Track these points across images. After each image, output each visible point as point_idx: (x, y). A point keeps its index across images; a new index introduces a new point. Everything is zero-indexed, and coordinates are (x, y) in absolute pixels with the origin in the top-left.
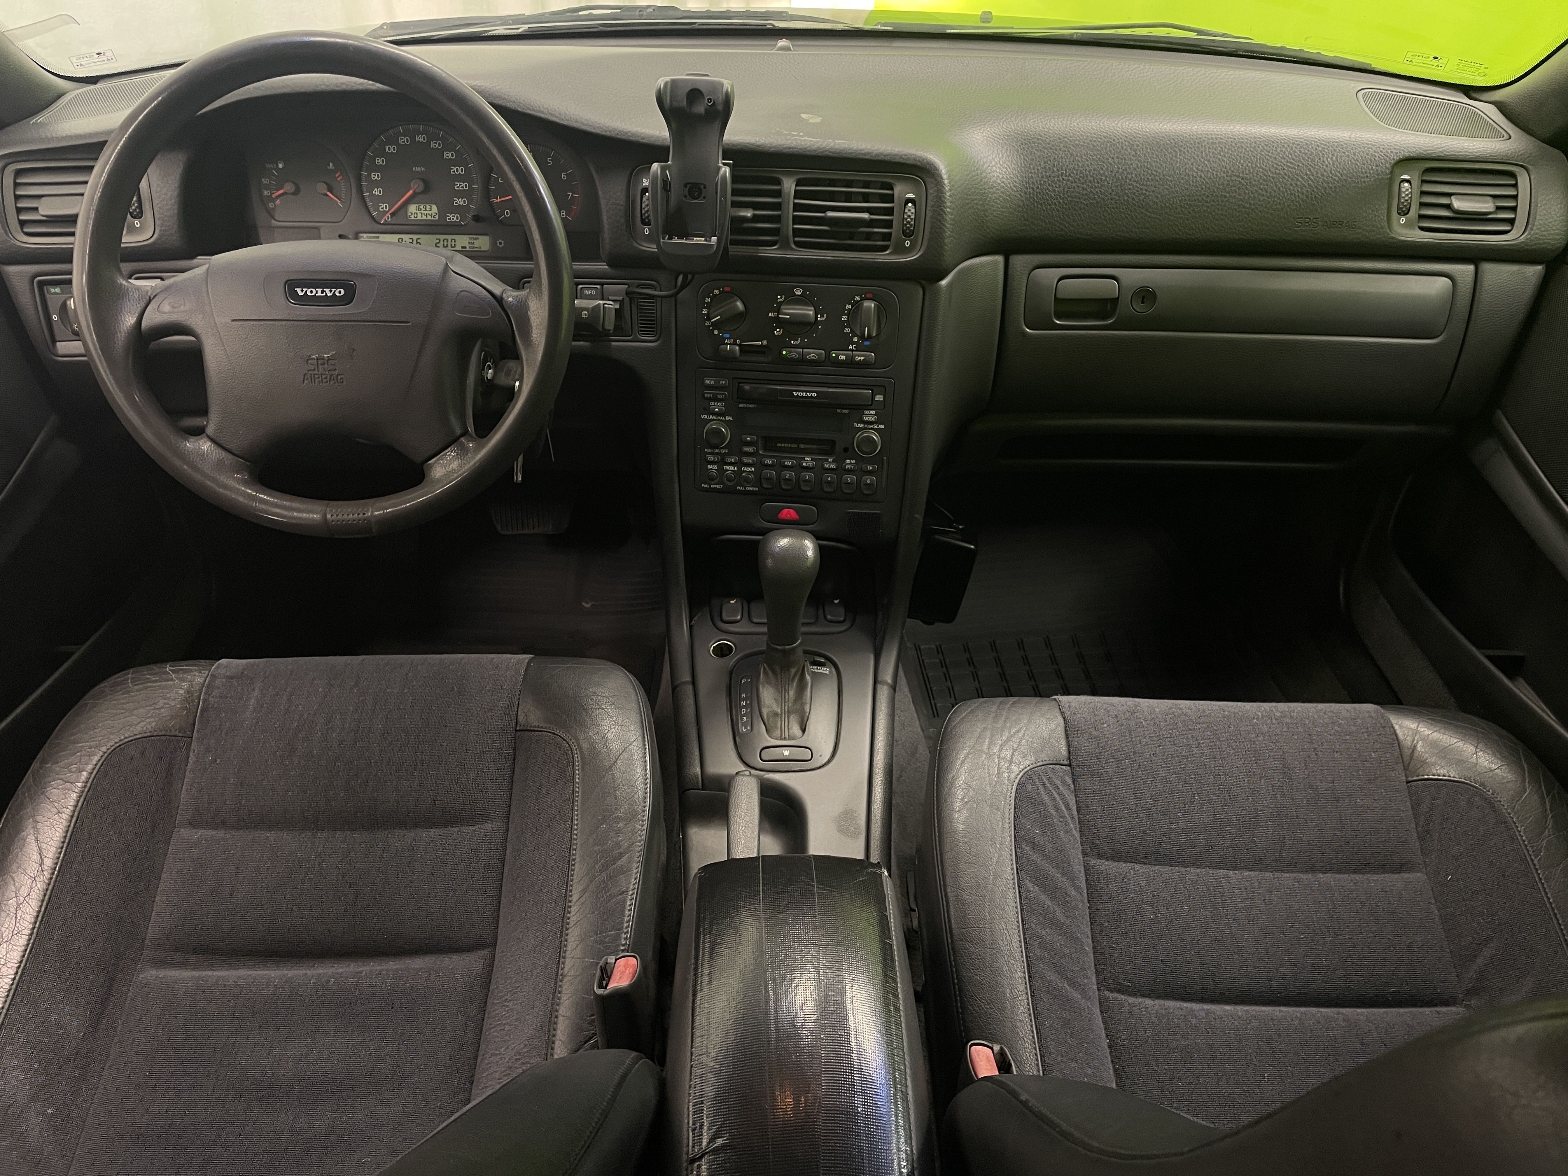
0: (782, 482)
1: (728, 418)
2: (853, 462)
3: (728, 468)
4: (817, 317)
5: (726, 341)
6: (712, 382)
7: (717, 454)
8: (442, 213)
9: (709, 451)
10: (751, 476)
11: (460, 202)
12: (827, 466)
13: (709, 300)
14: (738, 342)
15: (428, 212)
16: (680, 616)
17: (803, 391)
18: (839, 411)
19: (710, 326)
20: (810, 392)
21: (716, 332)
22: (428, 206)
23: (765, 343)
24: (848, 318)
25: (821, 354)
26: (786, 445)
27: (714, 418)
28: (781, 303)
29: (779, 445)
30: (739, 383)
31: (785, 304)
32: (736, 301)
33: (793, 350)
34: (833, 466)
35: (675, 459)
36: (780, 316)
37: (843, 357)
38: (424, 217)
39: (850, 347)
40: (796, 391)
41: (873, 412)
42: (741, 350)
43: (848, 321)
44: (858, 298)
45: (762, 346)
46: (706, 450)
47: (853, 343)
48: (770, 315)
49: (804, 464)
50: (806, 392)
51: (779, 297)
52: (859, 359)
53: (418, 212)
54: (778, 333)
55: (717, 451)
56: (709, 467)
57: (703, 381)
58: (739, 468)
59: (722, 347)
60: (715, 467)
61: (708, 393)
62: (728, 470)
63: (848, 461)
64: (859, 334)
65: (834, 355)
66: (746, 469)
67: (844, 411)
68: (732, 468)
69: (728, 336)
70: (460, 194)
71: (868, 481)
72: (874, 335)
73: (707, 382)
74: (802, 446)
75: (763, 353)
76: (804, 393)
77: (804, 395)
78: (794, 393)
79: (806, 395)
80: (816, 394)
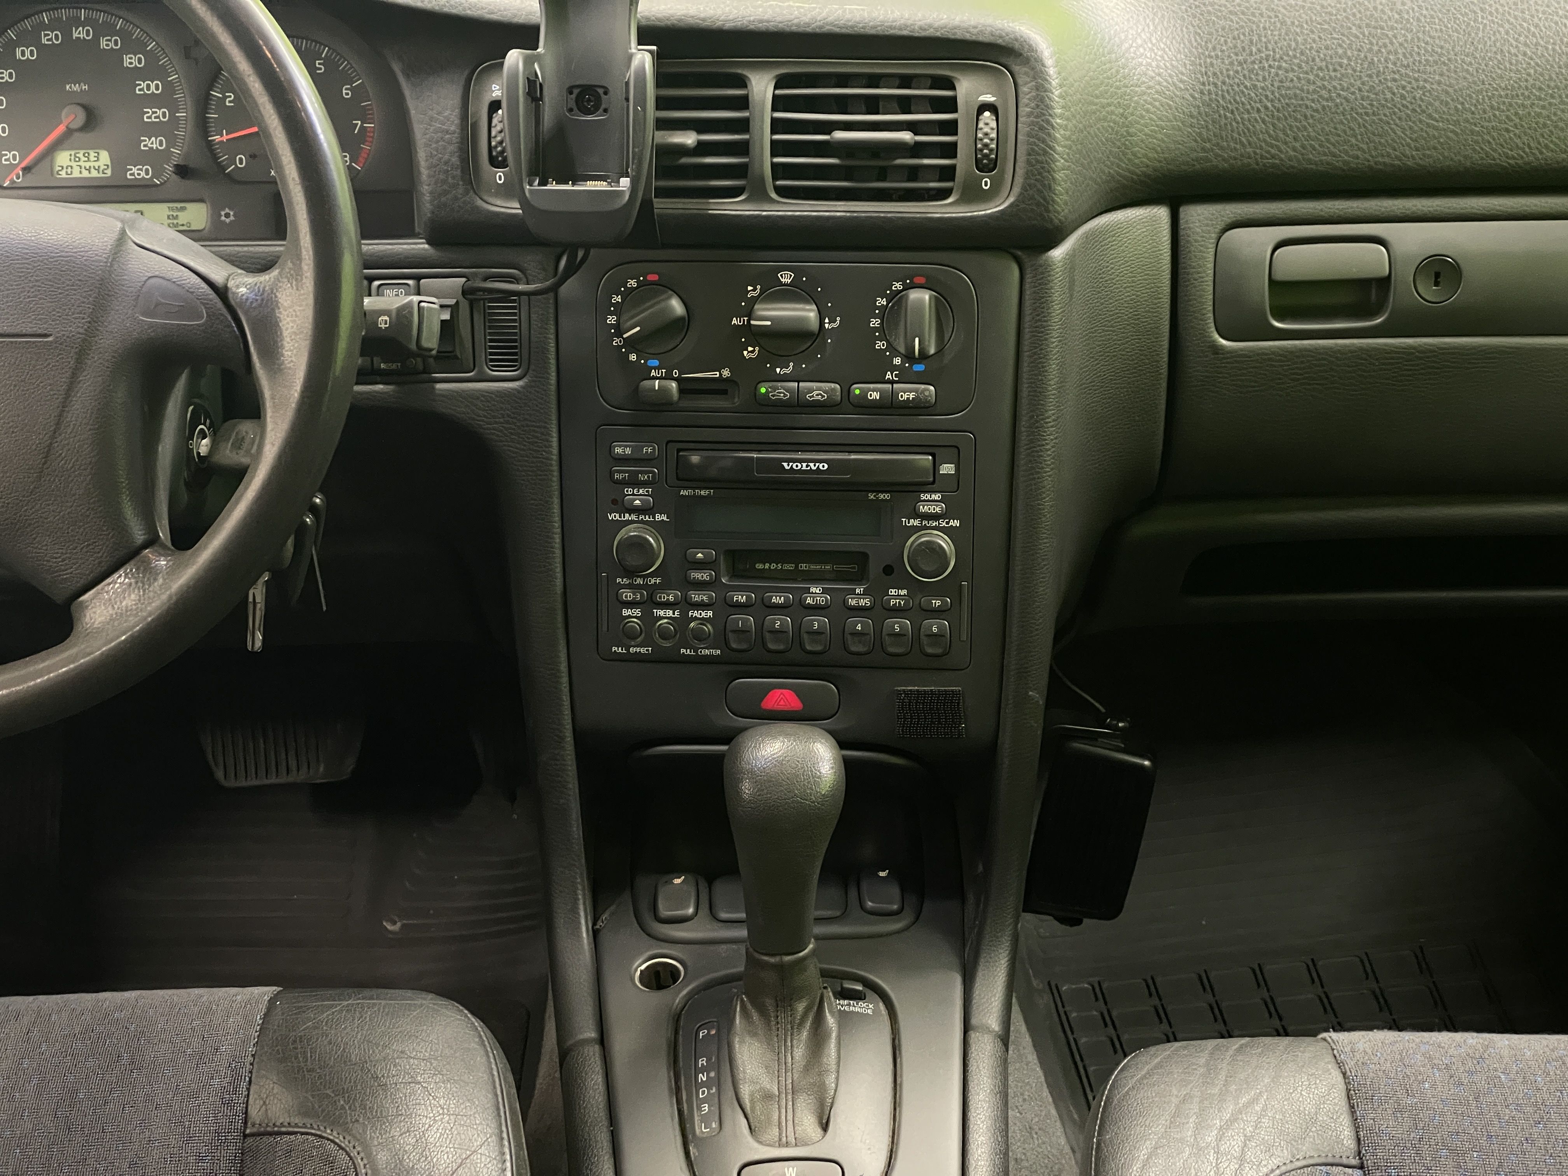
0: (767, 636)
1: (659, 517)
2: (904, 592)
3: (661, 613)
4: (822, 323)
5: (653, 373)
6: (628, 451)
7: (639, 587)
8: (119, 164)
9: (626, 581)
10: (708, 628)
11: (153, 143)
12: (852, 602)
13: (619, 299)
14: (676, 373)
15: (92, 164)
16: (575, 911)
17: (801, 461)
18: (871, 496)
19: (622, 347)
20: (815, 461)
21: (633, 357)
22: (92, 154)
23: (726, 373)
24: (882, 323)
25: (833, 390)
26: (773, 566)
27: (633, 517)
28: (755, 300)
29: (759, 566)
30: (679, 451)
31: (761, 302)
32: (669, 298)
33: (779, 384)
34: (865, 602)
35: (559, 599)
36: (753, 322)
37: (876, 396)
38: (85, 174)
39: (888, 376)
40: (788, 461)
41: (936, 497)
42: (681, 391)
43: (881, 328)
44: (898, 286)
45: (721, 379)
46: (619, 580)
47: (893, 368)
48: (734, 321)
49: (809, 601)
50: (808, 461)
51: (750, 288)
52: (905, 397)
53: (74, 164)
54: (752, 356)
55: (640, 581)
56: (626, 612)
57: (610, 449)
58: (684, 614)
59: (646, 383)
60: (637, 612)
61: (619, 472)
62: (661, 618)
63: (893, 592)
64: (902, 350)
65: (857, 392)
66: (696, 614)
67: (881, 496)
68: (670, 613)
69: (655, 363)
70: (153, 130)
71: (935, 629)
72: (932, 351)
73: (618, 450)
74: (803, 566)
75: (724, 392)
76: (804, 465)
77: (804, 468)
78: (785, 464)
79: (807, 466)
80: (826, 466)
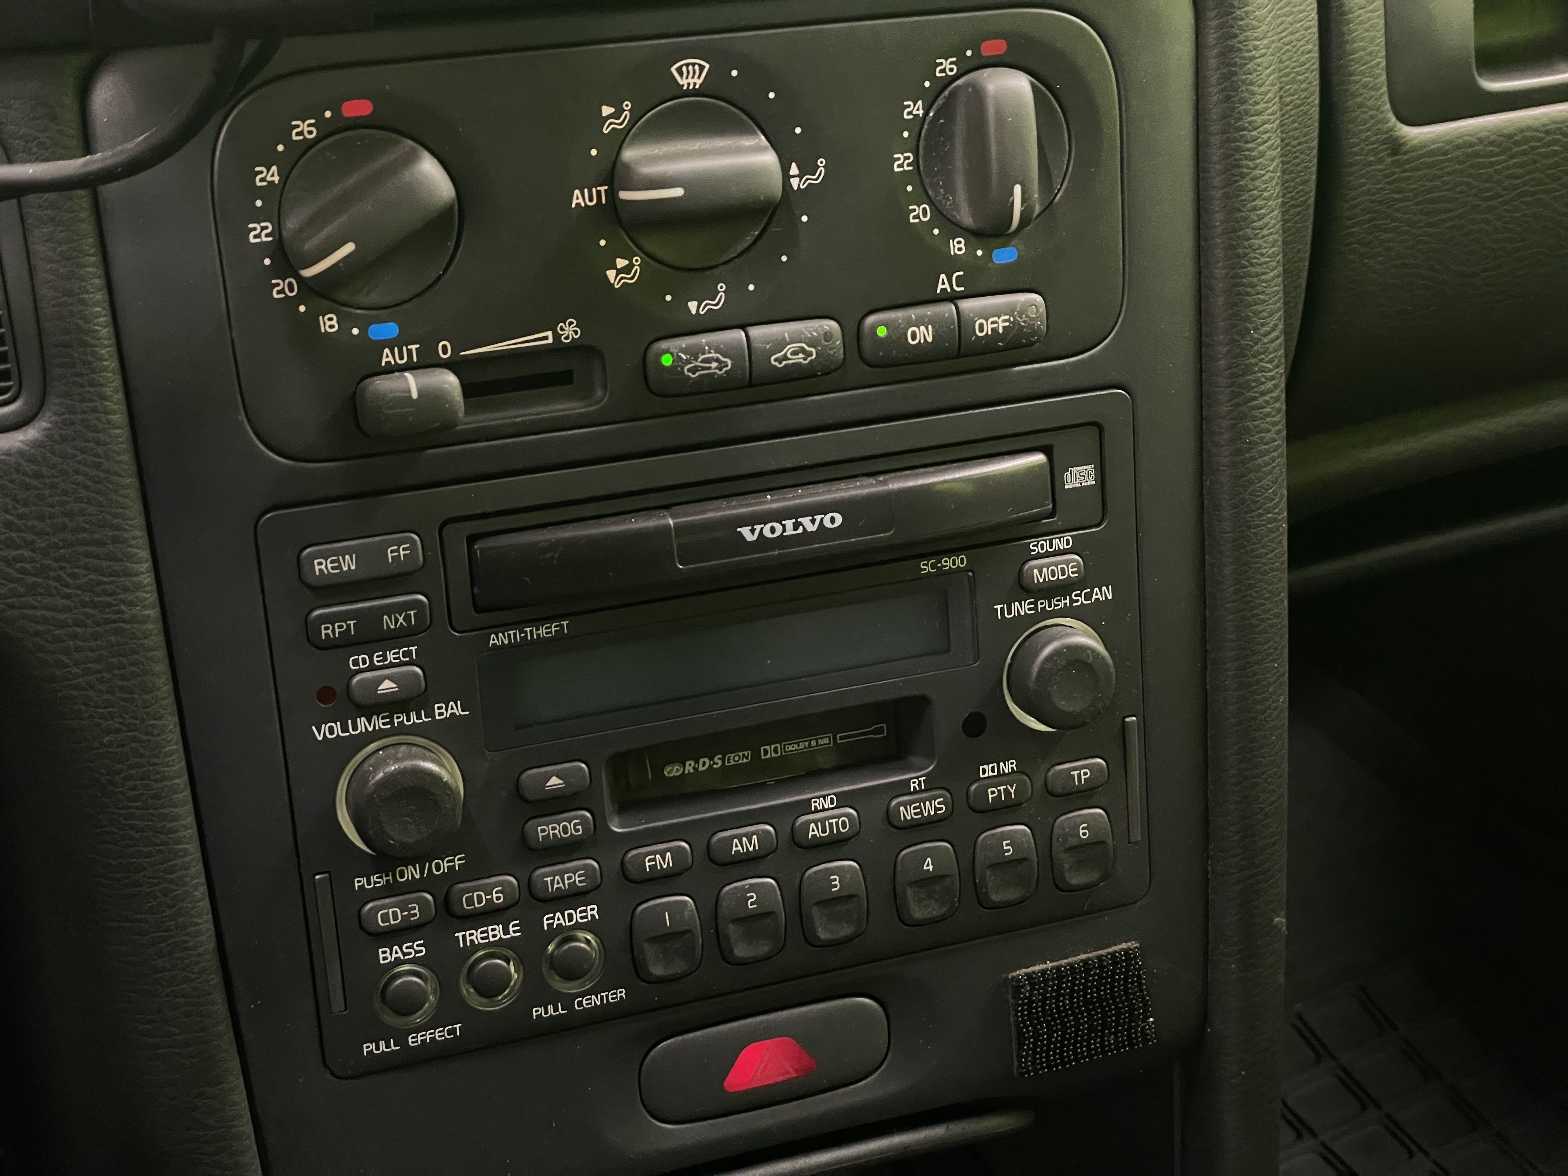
0: (732, 930)
1: (444, 711)
2: (1008, 766)
3: (476, 936)
4: (786, 176)
5: (387, 357)
6: (349, 564)
7: (414, 886)
9: (377, 881)
10: (586, 942)
12: (908, 813)
13: (273, 175)
14: (444, 349)
17: (779, 516)
18: (926, 567)
19: (298, 300)
20: (811, 511)
21: (329, 324)
23: (570, 331)
24: (916, 163)
25: (828, 336)
26: (704, 764)
27: (379, 723)
28: (621, 139)
29: (673, 771)
30: (472, 539)
31: (632, 143)
32: (410, 159)
33: (703, 339)
34: (934, 806)
35: (211, 961)
36: (624, 195)
37: (924, 334)
39: (943, 284)
40: (752, 520)
41: (1061, 542)
42: (467, 390)
43: (917, 173)
44: (947, 66)
45: (558, 349)
46: (359, 882)
47: (950, 264)
48: (578, 199)
49: (814, 831)
50: (796, 513)
51: (607, 110)
52: (988, 328)
54: (632, 278)
55: (412, 873)
56: (386, 955)
57: (300, 567)
58: (531, 927)
59: (383, 384)
60: (417, 948)
61: (331, 619)
62: (475, 947)
63: (987, 770)
64: (966, 218)
65: (882, 332)
66: (559, 920)
67: (948, 563)
68: (496, 932)
69: (390, 330)
71: (1084, 833)
72: (1037, 209)
73: (322, 566)
74: (770, 752)
75: (563, 379)
76: (789, 523)
77: (790, 531)
78: (745, 531)
79: (796, 526)
80: (839, 519)
